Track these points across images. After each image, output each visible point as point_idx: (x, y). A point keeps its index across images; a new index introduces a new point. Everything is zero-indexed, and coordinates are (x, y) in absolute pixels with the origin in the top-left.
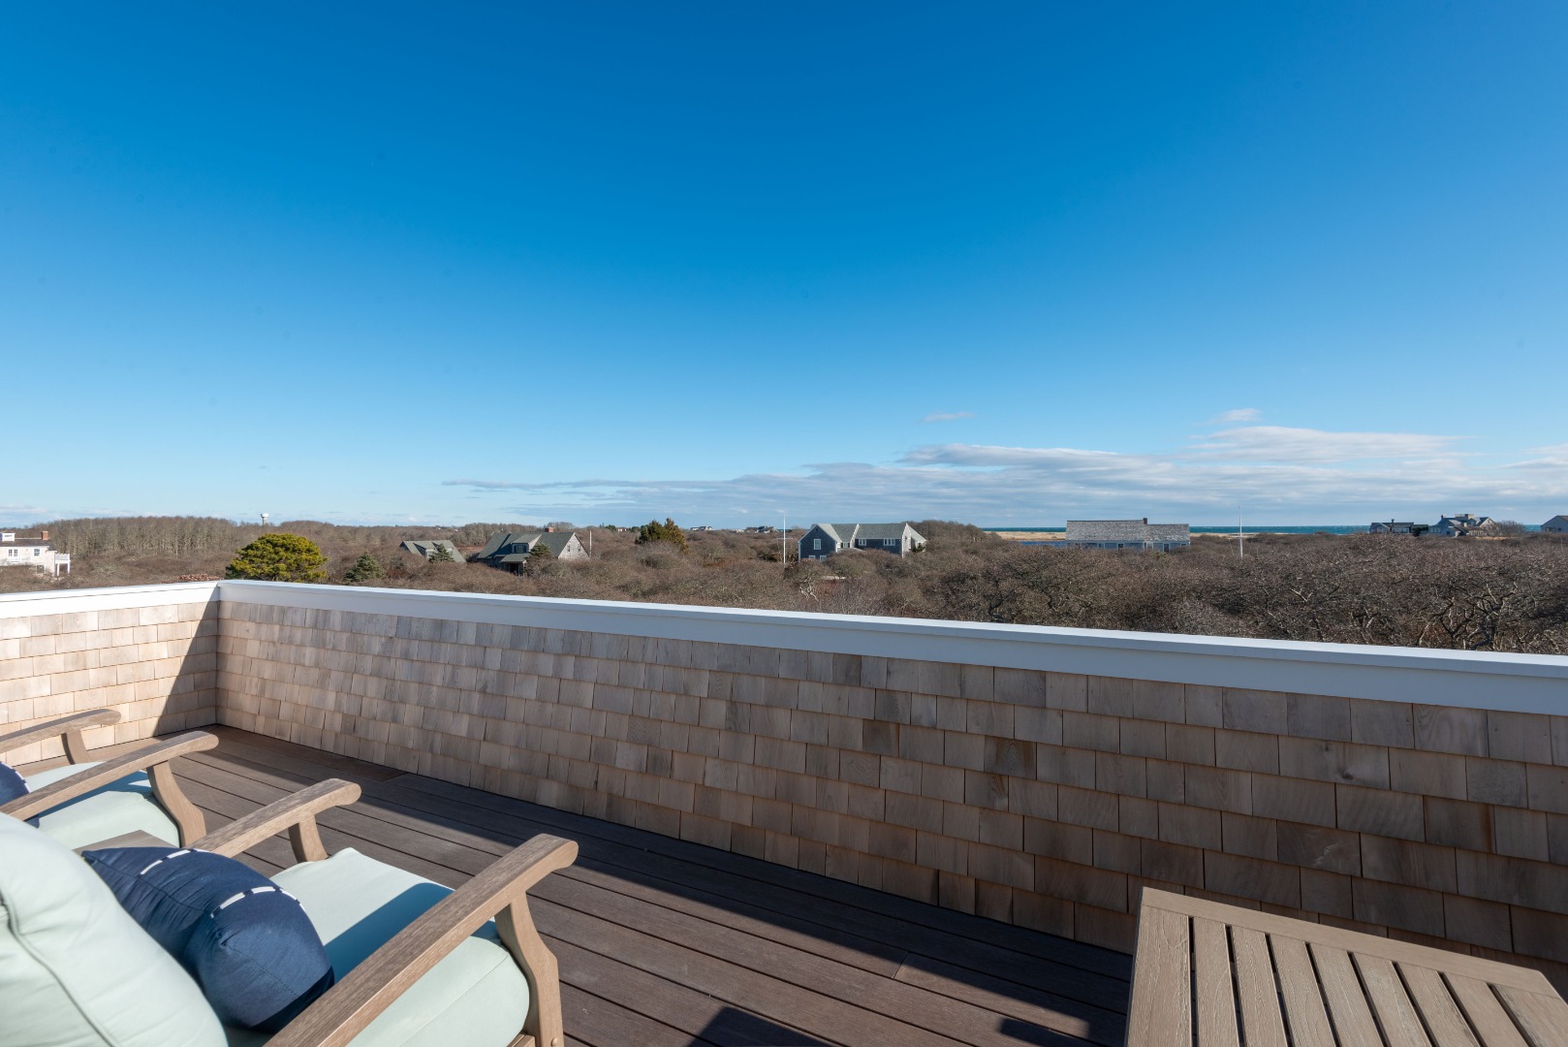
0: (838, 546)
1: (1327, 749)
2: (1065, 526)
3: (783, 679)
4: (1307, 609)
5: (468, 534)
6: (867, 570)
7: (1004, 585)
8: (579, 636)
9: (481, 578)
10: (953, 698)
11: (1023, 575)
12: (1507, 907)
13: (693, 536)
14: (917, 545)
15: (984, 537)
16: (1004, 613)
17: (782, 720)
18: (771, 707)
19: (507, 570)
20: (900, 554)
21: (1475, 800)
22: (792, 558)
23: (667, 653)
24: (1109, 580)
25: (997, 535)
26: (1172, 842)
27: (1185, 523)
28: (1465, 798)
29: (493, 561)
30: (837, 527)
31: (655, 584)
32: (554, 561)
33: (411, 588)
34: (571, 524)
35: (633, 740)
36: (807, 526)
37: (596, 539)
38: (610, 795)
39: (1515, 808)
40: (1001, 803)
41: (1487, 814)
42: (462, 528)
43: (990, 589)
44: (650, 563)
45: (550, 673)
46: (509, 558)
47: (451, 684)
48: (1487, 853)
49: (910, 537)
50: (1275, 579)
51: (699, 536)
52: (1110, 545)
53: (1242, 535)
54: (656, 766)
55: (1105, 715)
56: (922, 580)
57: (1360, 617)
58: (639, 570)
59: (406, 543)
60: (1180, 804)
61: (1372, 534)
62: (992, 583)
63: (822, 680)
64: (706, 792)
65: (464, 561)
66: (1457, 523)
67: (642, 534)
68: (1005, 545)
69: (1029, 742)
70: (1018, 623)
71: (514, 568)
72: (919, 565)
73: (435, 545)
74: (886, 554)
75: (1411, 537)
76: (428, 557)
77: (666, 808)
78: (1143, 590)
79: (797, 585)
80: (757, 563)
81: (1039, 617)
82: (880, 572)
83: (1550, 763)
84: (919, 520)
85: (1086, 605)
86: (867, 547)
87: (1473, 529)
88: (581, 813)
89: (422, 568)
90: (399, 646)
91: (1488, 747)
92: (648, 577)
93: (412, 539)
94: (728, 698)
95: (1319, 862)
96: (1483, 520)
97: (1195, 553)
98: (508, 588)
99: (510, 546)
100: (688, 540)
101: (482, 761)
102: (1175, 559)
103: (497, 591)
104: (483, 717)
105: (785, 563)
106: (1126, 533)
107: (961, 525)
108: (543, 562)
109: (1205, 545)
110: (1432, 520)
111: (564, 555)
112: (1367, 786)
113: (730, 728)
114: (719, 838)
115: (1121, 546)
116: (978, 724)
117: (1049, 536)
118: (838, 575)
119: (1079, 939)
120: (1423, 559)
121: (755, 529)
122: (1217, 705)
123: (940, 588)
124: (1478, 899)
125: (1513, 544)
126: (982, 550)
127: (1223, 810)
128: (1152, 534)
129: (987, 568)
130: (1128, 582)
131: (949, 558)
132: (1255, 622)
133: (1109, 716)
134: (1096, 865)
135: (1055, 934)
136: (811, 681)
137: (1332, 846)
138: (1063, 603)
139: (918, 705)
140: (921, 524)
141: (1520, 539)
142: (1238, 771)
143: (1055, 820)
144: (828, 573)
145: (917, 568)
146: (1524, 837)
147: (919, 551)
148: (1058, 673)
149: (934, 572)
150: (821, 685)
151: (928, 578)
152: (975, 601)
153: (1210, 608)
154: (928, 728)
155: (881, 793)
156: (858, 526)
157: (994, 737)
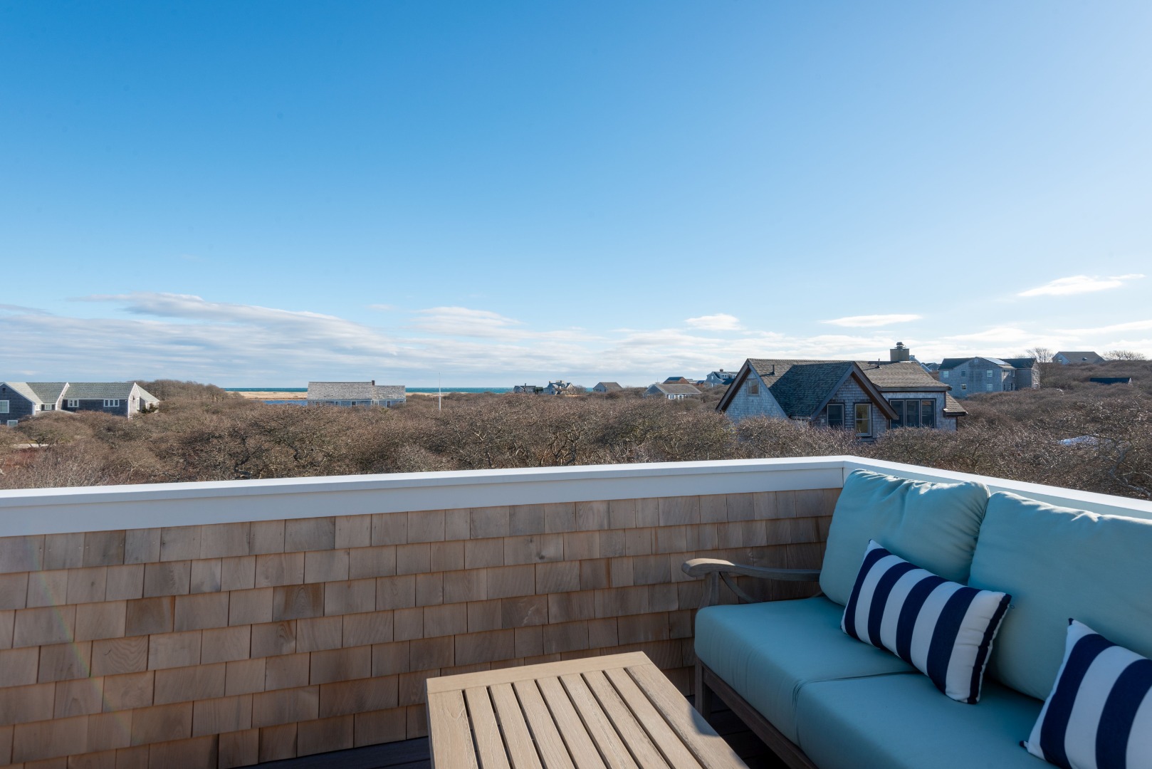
0: (37, 409)
1: (531, 541)
2: (306, 386)
4: (484, 446)
6: (80, 434)
7: (251, 443)
10: (240, 557)
11: (270, 431)
12: (616, 619)
14: (147, 405)
15: (226, 396)
16: (249, 469)
20: (126, 416)
21: (603, 557)
24: (348, 432)
25: (239, 395)
26: (433, 636)
27: (402, 385)
28: (599, 557)
30: (36, 387)
39: (621, 557)
40: (289, 647)
41: (608, 564)
43: (234, 445)
48: (608, 589)
49: (137, 398)
50: (463, 425)
52: (345, 403)
53: (440, 394)
55: (385, 546)
56: (155, 442)
57: (512, 449)
60: (439, 605)
61: (516, 392)
62: (239, 441)
63: (67, 567)
66: (556, 386)
68: (250, 404)
69: (319, 584)
72: (149, 427)
74: (106, 416)
75: (533, 394)
78: (374, 439)
81: (285, 469)
82: (98, 436)
84: (150, 379)
85: (327, 455)
86: (81, 408)
87: (563, 390)
91: (609, 523)
95: (525, 621)
96: (568, 384)
97: (409, 408)
102: (395, 413)
106: (358, 393)
107: (200, 386)
109: (415, 403)
110: (545, 385)
112: (553, 561)
115: (354, 403)
116: (267, 578)
118: (37, 442)
119: (358, 745)
120: (544, 409)
122: (467, 522)
123: (178, 449)
124: (604, 618)
125: (583, 399)
126: (224, 410)
127: (468, 601)
128: (378, 394)
129: (234, 427)
130: (363, 433)
131: (187, 418)
132: (452, 458)
133: (388, 546)
134: (373, 676)
135: (336, 749)
136: (49, 570)
137: (533, 608)
138: (307, 454)
139: (199, 571)
140: (153, 384)
141: (585, 396)
142: (478, 569)
143: (340, 647)
144: (21, 440)
145: (148, 430)
146: (624, 574)
147: (149, 412)
148: (346, 516)
149: (169, 433)
150: (65, 573)
151: (162, 440)
152: (221, 459)
153: (423, 450)
154: (211, 593)
155: (149, 676)
156: (67, 385)
157: (284, 586)
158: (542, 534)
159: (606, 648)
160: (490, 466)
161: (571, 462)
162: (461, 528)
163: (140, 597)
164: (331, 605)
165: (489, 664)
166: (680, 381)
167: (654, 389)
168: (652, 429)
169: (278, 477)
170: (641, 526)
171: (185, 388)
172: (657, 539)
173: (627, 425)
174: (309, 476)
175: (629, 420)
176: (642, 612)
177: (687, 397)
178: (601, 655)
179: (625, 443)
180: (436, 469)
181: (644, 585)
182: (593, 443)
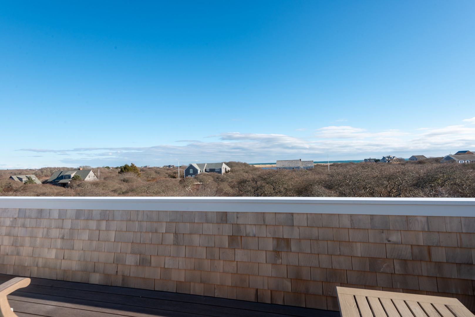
0: (199, 172)
1: (383, 232)
2: (276, 162)
3: (196, 223)
4: (351, 186)
5: (42, 172)
6: (210, 180)
7: (259, 183)
8: (108, 212)
9: (49, 190)
10: (261, 225)
11: (265, 179)
12: (436, 278)
13: (142, 170)
14: (227, 170)
15: (250, 167)
16: (259, 193)
17: (196, 239)
18: (192, 234)
19: (61, 186)
20: (221, 174)
21: (426, 245)
22: (182, 177)
23: (148, 216)
24: (292, 180)
25: (254, 166)
26: (336, 268)
27: (312, 160)
28: (423, 245)
29: (54, 183)
30: (198, 165)
31: (127, 189)
32: (83, 182)
33: (16, 196)
34: (90, 167)
35: (133, 253)
36: (187, 165)
37: (101, 172)
38: (123, 276)
39: (437, 246)
40: (279, 261)
41: (429, 249)
42: (40, 170)
43: (253, 184)
44: (125, 181)
45: (95, 228)
46: (62, 181)
47: (47, 236)
48: (430, 261)
49: (224, 168)
50: (341, 177)
51: (144, 170)
52: (290, 168)
53: (329, 164)
54: (144, 262)
55: (313, 227)
56: (230, 183)
57: (365, 188)
58: (120, 184)
59: (12, 176)
60: (338, 255)
61: (365, 162)
62: (255, 182)
63: (212, 222)
64: (166, 270)
65: (41, 183)
66: (387, 159)
67: (121, 169)
68: (258, 169)
69: (288, 239)
70: (263, 196)
71: (64, 185)
72: (228, 177)
73: (27, 177)
74: (216, 174)
75: (375, 163)
76: (23, 182)
77: (148, 278)
78: (302, 183)
79: (185, 186)
80: (169, 179)
82: (215, 180)
83: (445, 231)
84: (227, 161)
85: (285, 188)
86: (210, 171)
87: (391, 160)
88: (110, 285)
89: (21, 187)
90: (20, 222)
91: (428, 228)
92: (124, 187)
93: (15, 175)
94: (174, 232)
95: (382, 270)
96: (394, 157)
97: (316, 170)
98: (62, 193)
99: (62, 176)
100: (140, 171)
101: (62, 268)
102: (310, 172)
103: (57, 195)
104: (62, 249)
105: (179, 179)
106: (295, 164)
107: (242, 163)
108: (78, 182)
109: (318, 168)
110: (381, 158)
111: (87, 179)
112: (395, 243)
113: (175, 244)
114: (171, 288)
115: (293, 168)
116: (270, 234)
117: (270, 166)
118: (200, 182)
119: (307, 307)
120: (381, 169)
121: (167, 166)
122: (349, 220)
123: (237, 185)
124: (428, 276)
125: (403, 164)
126: (249, 172)
127: (352, 256)
128: (302, 164)
129: (253, 177)
130: (297, 180)
131: (238, 175)
132: (336, 192)
133: (314, 227)
134: (312, 280)
135: (299, 306)
136: (208, 223)
137: (385, 264)
138: (278, 188)
139: (249, 229)
140: (228, 163)
141: (404, 163)
142: (356, 242)
143: (298, 265)
144: (196, 182)
145: (228, 178)
146: (439, 255)
147: (228, 172)
148: (297, 213)
149: (234, 180)
150: (212, 224)
151: (232, 182)
152: (249, 189)
153: (323, 188)
154: (252, 237)
155: (236, 263)
156: (206, 164)
157: (276, 238)
158: (389, 230)
159: (430, 292)
160: (354, 196)
161: (399, 195)
162: (347, 223)
163: (232, 235)
164: (293, 248)
165: (364, 286)
166: (466, 153)
167: (448, 158)
168: (449, 179)
169: (268, 196)
170: (450, 231)
171: (238, 164)
172: (461, 239)
173: (432, 177)
174: (279, 196)
175: (433, 175)
176: (453, 277)
177: (472, 162)
178: (427, 295)
179: (431, 186)
180: (329, 196)
181: (454, 263)
182: (411, 186)
